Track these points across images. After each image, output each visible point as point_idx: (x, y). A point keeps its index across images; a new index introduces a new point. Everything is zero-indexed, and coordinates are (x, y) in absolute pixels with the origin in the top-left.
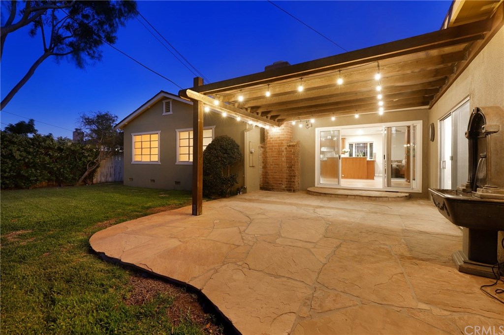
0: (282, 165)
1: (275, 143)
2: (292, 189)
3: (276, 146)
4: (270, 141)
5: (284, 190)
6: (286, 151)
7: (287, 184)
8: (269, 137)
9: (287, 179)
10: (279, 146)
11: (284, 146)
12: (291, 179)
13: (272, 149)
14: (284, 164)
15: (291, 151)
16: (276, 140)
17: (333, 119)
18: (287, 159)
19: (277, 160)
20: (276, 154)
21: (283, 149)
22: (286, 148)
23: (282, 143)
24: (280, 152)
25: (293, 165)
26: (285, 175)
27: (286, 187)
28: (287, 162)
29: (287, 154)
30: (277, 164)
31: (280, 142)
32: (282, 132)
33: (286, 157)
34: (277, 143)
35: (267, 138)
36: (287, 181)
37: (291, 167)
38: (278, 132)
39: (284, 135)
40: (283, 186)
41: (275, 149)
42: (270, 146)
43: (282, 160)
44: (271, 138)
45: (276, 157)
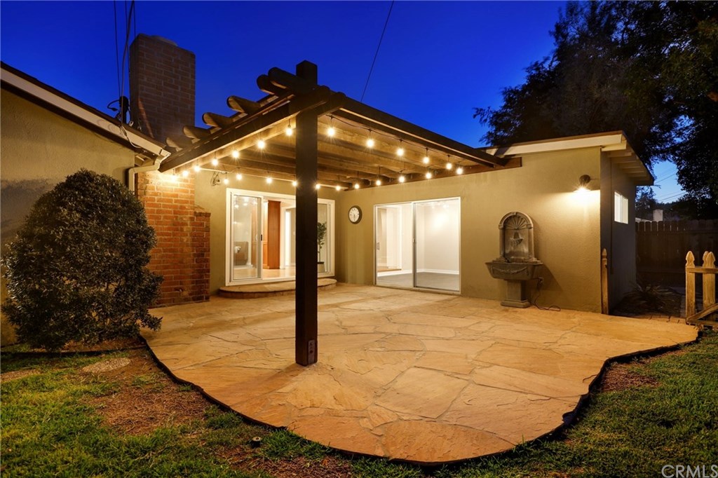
0: (182, 251)
1: (165, 206)
2: (204, 295)
3: (167, 212)
4: (154, 200)
5: (186, 300)
6: (192, 224)
7: (193, 288)
8: (150, 192)
9: (193, 277)
10: (175, 213)
11: (187, 213)
12: (202, 277)
13: (158, 218)
14: (188, 250)
15: (202, 224)
16: (170, 201)
17: (269, 180)
18: (193, 240)
19: (170, 240)
20: (169, 229)
21: (186, 218)
22: (192, 219)
23: (182, 208)
24: (177, 226)
25: (205, 250)
26: (189, 272)
27: (190, 294)
28: (193, 246)
29: (193, 229)
30: (171, 250)
31: (179, 205)
32: (181, 185)
33: (191, 235)
34: (170, 207)
35: (145, 194)
36: (193, 283)
37: (203, 255)
38: (173, 185)
39: (187, 192)
40: (185, 293)
41: (165, 217)
42: (152, 211)
43: (182, 240)
44: (156, 194)
45: (169, 235)
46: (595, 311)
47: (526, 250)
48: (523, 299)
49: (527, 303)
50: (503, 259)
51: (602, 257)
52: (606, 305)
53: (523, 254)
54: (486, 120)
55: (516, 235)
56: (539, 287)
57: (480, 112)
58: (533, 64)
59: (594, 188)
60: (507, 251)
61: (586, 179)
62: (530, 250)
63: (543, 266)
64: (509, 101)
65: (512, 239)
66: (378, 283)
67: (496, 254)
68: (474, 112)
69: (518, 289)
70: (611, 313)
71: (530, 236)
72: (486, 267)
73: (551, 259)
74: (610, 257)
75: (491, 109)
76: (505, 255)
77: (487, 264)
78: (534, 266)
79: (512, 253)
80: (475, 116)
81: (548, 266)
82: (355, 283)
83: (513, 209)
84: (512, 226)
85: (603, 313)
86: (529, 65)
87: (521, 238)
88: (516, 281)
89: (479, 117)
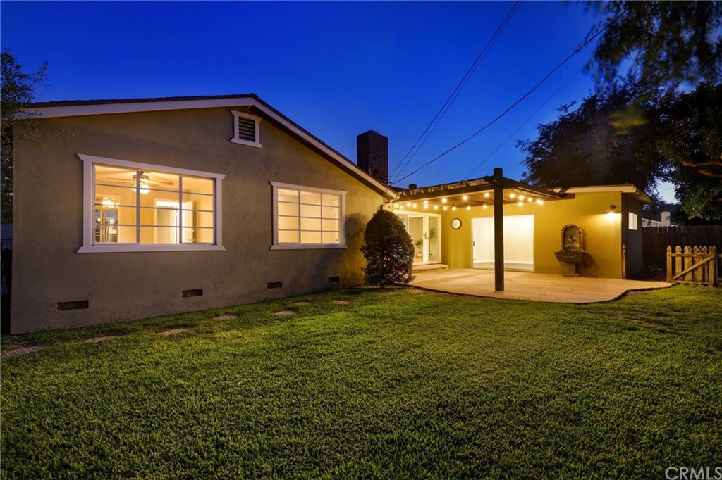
46: (618, 278)
47: (578, 245)
48: (576, 272)
49: (578, 275)
50: (564, 251)
51: (622, 249)
52: (624, 275)
53: (576, 248)
54: (525, 149)
55: (572, 237)
56: (586, 266)
57: (520, 143)
58: (563, 106)
59: (618, 212)
60: (566, 246)
61: (613, 207)
62: (580, 245)
63: (588, 254)
64: (545, 135)
65: (569, 239)
66: (474, 267)
67: (559, 248)
68: (517, 143)
69: (573, 267)
70: (627, 279)
71: (580, 237)
72: (554, 255)
73: (591, 250)
74: (626, 249)
75: (530, 140)
76: (564, 248)
77: (555, 253)
78: (584, 254)
79: (569, 247)
80: (517, 146)
81: (591, 254)
82: (456, 267)
83: (570, 223)
84: (570, 232)
85: (623, 278)
86: (559, 107)
87: (574, 238)
88: (572, 263)
89: (520, 147)
